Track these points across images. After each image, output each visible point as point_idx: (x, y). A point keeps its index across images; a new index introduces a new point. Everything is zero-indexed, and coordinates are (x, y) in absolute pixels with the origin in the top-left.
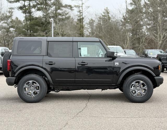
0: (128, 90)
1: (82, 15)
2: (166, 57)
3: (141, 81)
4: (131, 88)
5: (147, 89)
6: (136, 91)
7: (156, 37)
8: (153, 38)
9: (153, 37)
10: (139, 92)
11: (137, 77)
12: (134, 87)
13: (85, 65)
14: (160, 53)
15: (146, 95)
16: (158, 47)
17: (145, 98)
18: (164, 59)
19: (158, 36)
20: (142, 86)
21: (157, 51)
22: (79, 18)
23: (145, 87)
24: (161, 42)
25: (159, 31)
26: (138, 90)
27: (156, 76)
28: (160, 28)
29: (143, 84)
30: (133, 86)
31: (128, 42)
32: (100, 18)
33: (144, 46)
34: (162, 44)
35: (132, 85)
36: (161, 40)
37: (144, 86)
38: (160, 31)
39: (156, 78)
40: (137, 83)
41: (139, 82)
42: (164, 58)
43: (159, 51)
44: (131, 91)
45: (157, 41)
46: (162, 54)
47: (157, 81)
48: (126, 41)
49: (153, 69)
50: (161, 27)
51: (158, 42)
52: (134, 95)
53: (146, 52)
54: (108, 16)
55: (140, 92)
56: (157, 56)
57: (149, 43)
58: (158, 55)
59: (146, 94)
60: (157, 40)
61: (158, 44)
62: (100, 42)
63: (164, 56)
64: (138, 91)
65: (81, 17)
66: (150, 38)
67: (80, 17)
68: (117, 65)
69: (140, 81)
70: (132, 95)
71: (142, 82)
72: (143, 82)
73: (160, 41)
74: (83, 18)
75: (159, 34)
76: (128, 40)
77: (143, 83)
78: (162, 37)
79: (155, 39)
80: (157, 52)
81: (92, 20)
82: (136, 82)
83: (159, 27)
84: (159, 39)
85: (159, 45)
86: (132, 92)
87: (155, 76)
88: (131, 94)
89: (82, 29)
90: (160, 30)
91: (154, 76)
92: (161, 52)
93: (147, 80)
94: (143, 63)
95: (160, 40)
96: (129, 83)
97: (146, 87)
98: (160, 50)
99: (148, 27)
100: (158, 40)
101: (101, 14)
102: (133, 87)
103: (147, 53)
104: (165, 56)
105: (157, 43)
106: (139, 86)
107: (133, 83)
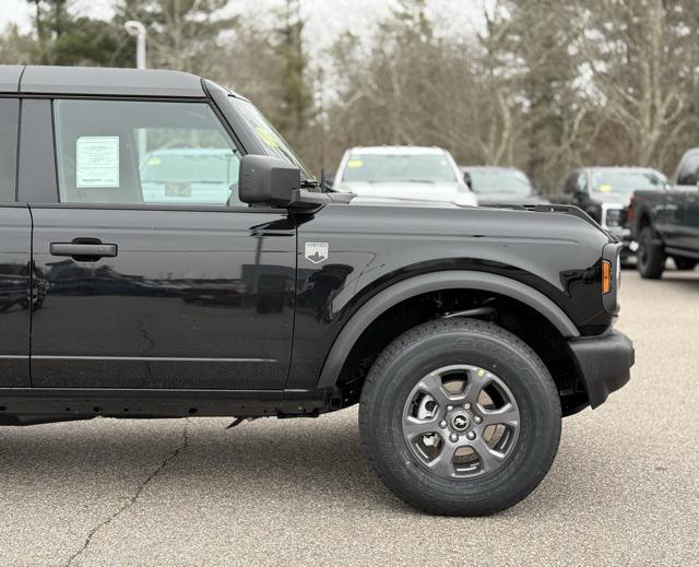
0: (390, 431)
1: (297, 11)
2: (672, 203)
3: (482, 372)
4: (411, 419)
5: (515, 423)
6: (446, 433)
7: (634, 111)
8: (617, 115)
9: (619, 111)
10: (463, 440)
11: (453, 339)
12: (429, 406)
13: (96, 257)
14: (647, 186)
15: (512, 467)
16: (644, 158)
17: (504, 488)
18: (663, 214)
19: (644, 106)
20: (486, 399)
21: (636, 174)
22: (282, 25)
23: (507, 407)
24: (655, 135)
25: (647, 80)
26: (460, 429)
27: (582, 334)
28: (652, 70)
29: (491, 388)
30: (427, 399)
31: (506, 135)
32: (385, 27)
33: (577, 153)
34: (659, 144)
35: (421, 395)
36: (656, 125)
37: (499, 401)
38: (652, 84)
39: (582, 352)
40: (456, 385)
41: (462, 376)
42: (664, 210)
43: (646, 176)
44: (410, 437)
45: (638, 128)
46: (659, 188)
47: (588, 372)
48: (493, 129)
49: (562, 289)
50: (656, 64)
51: (645, 135)
52: (430, 465)
53: (581, 183)
54: (422, 15)
55: (472, 443)
56: (632, 200)
57: (599, 141)
58: (637, 194)
59: (511, 458)
60: (638, 122)
61: (644, 144)
62: (208, 98)
63: (662, 198)
64: (459, 433)
65: (293, 21)
66: (608, 117)
67: (288, 17)
68: (316, 257)
69: (474, 368)
70: (416, 464)
71: (482, 375)
72: (490, 375)
73: (651, 130)
74: (300, 25)
75: (648, 95)
76: (508, 124)
77: (494, 382)
78: (662, 111)
79: (628, 122)
80: (634, 178)
81: (349, 34)
82: (446, 378)
83: (651, 63)
84: (647, 122)
85: (647, 147)
86: (419, 439)
87: (575, 333)
88: (412, 456)
89: (295, 75)
90: (651, 77)
91: (564, 334)
92: (654, 181)
93: (522, 363)
94: (495, 246)
95: (652, 124)
96: (396, 382)
97: (511, 410)
98: (650, 171)
99: (601, 67)
100: (643, 124)
101: (390, 8)
102: (423, 412)
103: (586, 187)
104: (670, 199)
105: (639, 139)
106: (467, 406)
107: (421, 385)
